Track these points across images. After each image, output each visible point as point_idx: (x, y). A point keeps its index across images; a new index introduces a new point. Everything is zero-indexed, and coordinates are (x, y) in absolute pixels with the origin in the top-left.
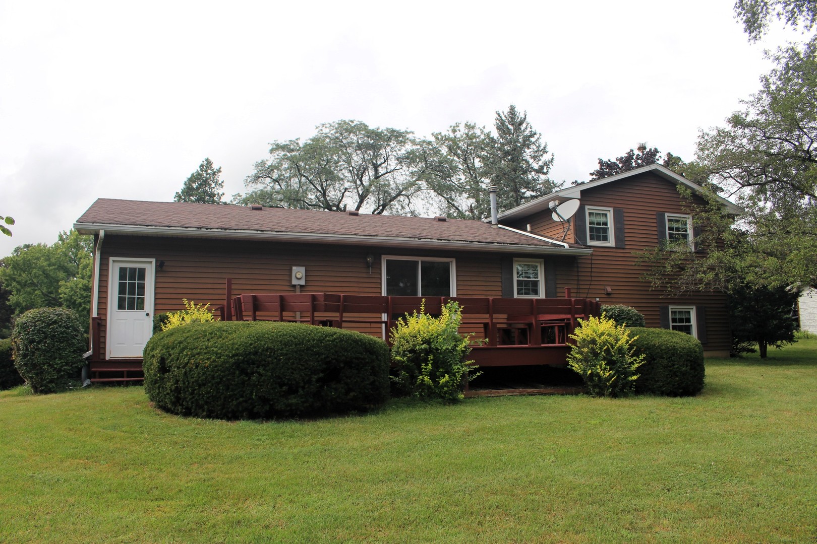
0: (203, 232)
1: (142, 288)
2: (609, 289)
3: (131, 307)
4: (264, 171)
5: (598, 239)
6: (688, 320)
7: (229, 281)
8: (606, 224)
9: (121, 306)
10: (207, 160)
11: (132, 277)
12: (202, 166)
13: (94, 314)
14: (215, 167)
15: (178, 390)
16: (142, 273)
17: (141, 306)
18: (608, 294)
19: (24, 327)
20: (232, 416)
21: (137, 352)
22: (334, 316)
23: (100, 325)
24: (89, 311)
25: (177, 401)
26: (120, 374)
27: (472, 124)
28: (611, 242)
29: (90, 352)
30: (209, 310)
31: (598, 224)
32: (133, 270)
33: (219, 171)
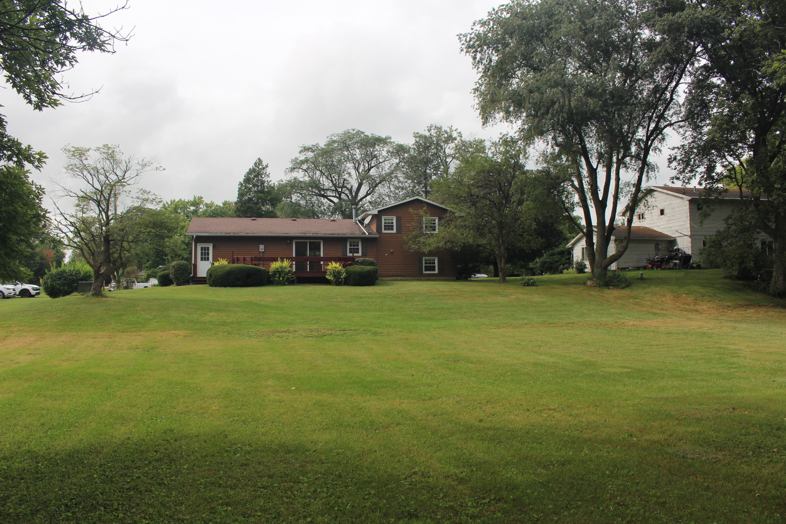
0: (227, 235)
1: (208, 254)
2: (392, 251)
3: (205, 260)
4: (297, 165)
5: (389, 229)
6: (434, 263)
7: (233, 252)
8: (393, 223)
9: (202, 260)
10: (259, 159)
11: (205, 250)
12: (256, 163)
13: (193, 263)
14: (264, 164)
15: (214, 281)
16: (208, 248)
17: (208, 260)
18: (392, 253)
19: (174, 267)
20: (225, 286)
21: (205, 275)
22: (257, 262)
23: (195, 266)
24: (192, 262)
25: (214, 283)
26: (201, 281)
27: (439, 126)
28: (394, 231)
29: (192, 275)
30: (227, 261)
31: (389, 223)
32: (205, 248)
33: (267, 166)
